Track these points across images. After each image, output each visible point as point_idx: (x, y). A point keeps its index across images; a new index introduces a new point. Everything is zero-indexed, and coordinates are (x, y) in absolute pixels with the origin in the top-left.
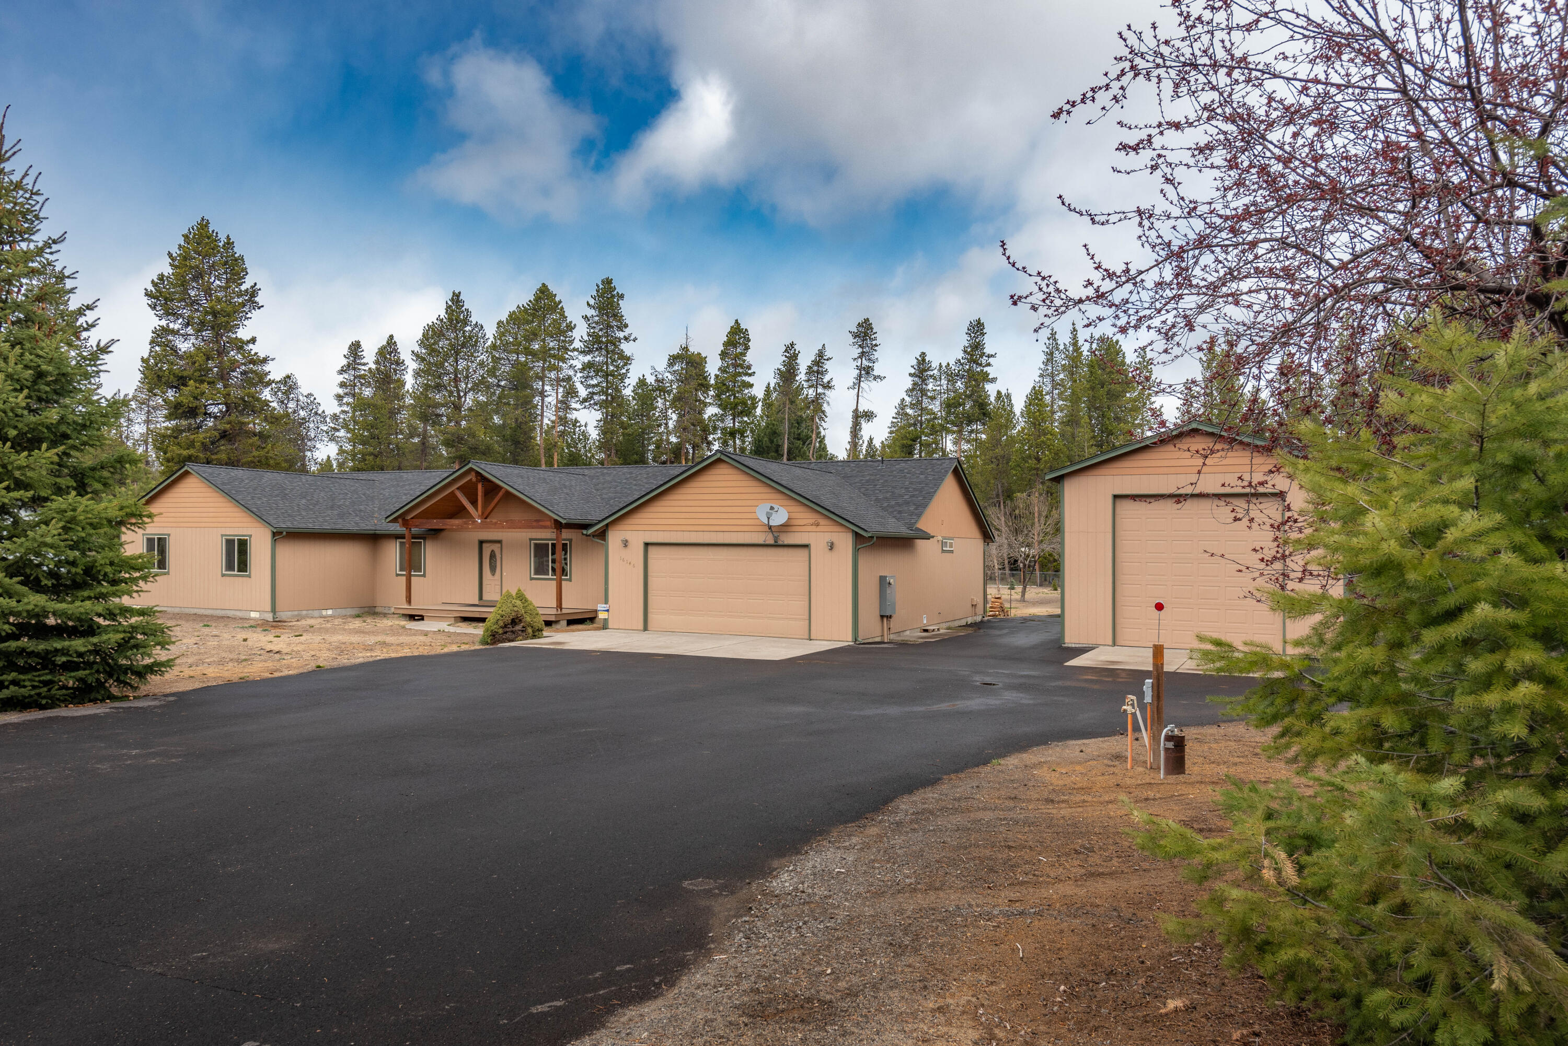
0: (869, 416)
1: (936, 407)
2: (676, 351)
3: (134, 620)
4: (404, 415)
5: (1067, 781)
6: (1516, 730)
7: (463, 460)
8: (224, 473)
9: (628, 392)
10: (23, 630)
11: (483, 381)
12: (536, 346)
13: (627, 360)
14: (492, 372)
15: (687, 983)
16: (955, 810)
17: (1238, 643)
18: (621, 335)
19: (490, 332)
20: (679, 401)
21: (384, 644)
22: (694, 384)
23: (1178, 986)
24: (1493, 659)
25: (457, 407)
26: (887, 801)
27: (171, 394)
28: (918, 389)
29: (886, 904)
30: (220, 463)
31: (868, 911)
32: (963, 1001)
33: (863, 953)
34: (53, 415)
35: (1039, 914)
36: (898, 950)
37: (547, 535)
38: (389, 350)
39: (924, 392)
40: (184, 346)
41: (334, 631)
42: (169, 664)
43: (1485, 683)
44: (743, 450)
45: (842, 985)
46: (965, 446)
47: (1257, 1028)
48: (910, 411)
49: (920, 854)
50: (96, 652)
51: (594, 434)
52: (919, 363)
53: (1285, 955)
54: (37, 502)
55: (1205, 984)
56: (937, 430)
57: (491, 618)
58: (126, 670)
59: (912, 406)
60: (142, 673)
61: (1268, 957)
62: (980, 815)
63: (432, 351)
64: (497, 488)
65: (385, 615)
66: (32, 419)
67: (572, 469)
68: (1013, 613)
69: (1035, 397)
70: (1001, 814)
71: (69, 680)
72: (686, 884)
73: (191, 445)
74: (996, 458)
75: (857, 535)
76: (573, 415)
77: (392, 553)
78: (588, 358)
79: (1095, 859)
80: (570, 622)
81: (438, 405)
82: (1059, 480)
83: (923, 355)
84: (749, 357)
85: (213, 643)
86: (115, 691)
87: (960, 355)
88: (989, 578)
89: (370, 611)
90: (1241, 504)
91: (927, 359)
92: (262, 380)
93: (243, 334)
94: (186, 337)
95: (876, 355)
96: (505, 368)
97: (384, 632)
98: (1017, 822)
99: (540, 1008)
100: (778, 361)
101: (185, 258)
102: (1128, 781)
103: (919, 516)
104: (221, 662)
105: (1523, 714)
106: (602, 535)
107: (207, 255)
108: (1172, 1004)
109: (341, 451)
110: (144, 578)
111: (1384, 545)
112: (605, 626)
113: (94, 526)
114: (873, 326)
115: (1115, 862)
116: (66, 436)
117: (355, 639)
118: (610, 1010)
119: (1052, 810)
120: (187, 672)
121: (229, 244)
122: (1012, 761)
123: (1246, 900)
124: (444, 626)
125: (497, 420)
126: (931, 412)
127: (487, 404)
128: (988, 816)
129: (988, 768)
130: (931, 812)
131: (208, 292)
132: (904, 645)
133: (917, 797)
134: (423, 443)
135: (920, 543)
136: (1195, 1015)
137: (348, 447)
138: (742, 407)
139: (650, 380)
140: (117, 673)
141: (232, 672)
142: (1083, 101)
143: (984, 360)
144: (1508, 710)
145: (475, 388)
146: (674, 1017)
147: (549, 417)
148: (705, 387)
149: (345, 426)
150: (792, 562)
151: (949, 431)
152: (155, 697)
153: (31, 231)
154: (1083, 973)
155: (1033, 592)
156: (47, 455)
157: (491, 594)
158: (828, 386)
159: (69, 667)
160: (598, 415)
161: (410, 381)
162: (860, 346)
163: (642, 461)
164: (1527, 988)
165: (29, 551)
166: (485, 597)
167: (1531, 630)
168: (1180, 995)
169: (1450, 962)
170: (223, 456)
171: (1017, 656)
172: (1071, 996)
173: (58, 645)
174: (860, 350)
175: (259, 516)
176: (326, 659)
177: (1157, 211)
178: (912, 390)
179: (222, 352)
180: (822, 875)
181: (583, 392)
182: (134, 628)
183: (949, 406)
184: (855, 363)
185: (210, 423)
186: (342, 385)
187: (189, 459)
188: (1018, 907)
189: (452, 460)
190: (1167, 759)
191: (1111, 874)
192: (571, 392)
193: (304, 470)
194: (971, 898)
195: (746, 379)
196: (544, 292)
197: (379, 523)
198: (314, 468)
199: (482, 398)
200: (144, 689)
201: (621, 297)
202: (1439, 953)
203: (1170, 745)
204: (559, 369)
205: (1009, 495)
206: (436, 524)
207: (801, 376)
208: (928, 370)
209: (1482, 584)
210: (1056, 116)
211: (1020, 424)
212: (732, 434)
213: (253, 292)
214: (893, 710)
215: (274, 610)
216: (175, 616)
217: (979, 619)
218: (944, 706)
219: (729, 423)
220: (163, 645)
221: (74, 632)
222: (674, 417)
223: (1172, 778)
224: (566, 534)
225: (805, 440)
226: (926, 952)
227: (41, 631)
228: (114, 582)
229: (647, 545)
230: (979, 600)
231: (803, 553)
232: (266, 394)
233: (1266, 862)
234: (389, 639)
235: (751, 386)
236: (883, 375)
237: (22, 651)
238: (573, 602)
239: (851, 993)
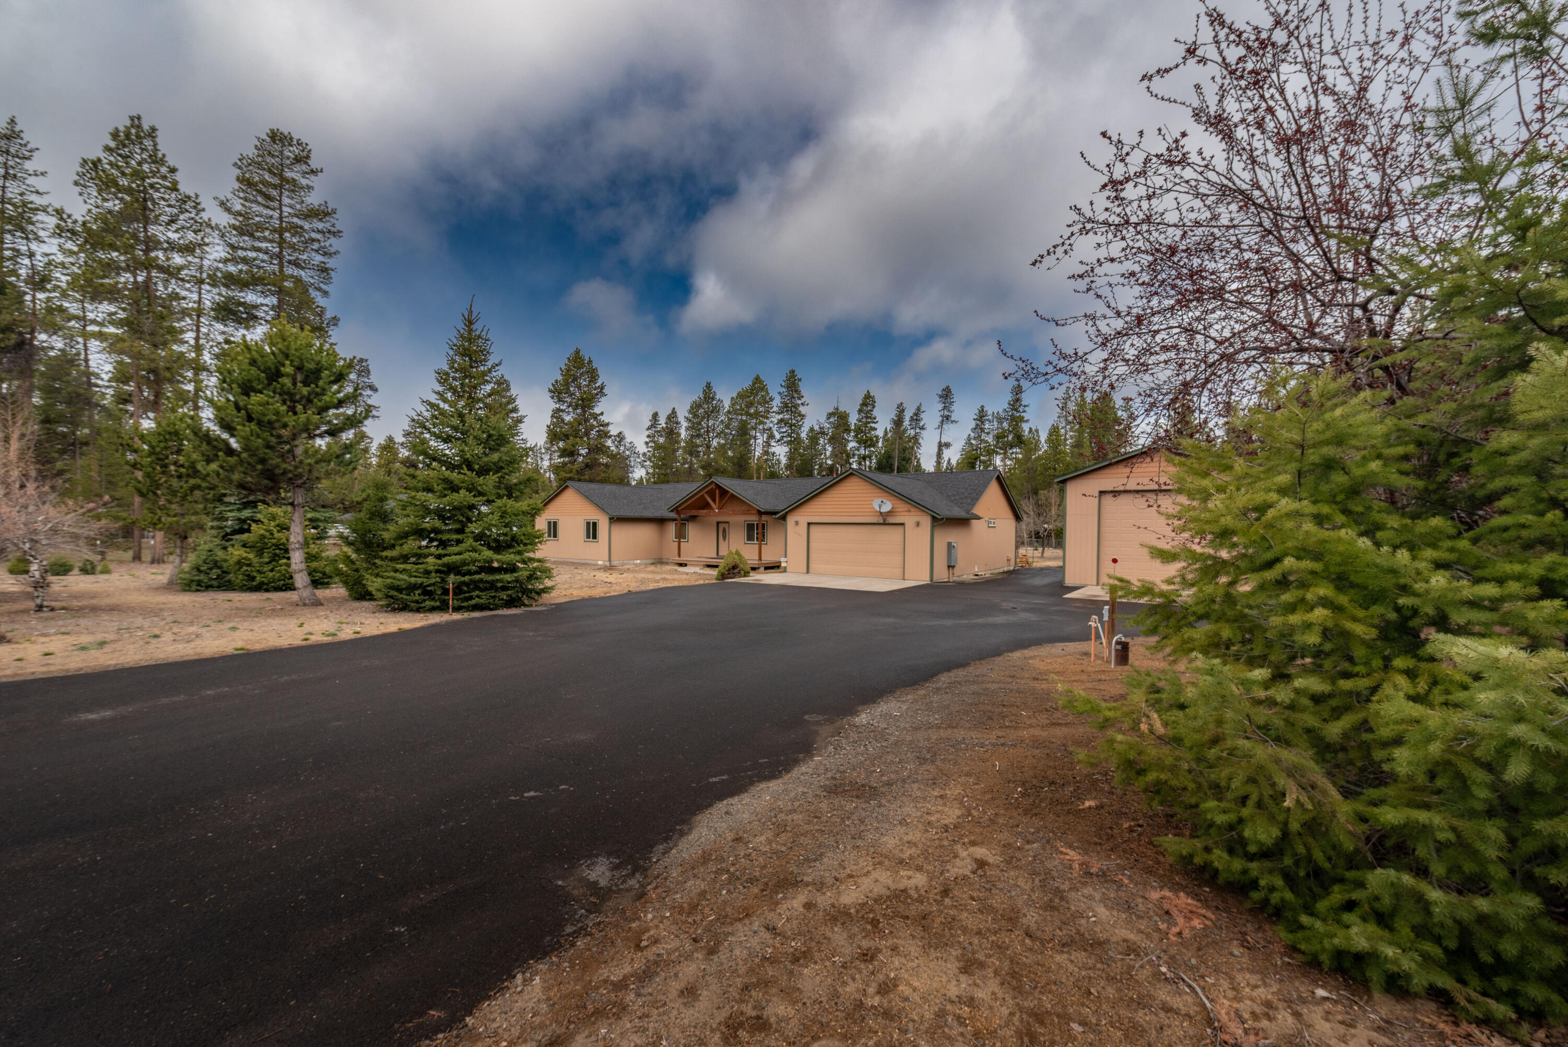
0: (948, 445)
1: (990, 439)
2: (831, 410)
3: (535, 565)
4: (680, 452)
5: (1050, 667)
6: (1313, 638)
7: (710, 476)
8: (585, 486)
9: (803, 435)
10: (481, 570)
11: (722, 432)
12: (752, 411)
13: (803, 416)
14: (727, 427)
15: (795, 772)
16: (974, 682)
17: (1134, 581)
18: (799, 402)
19: (727, 404)
20: (833, 440)
21: (665, 579)
22: (841, 429)
23: (1094, 794)
24: (1298, 593)
25: (708, 447)
26: (933, 676)
27: (561, 444)
28: (979, 428)
29: (920, 735)
30: (585, 481)
31: (909, 738)
32: (956, 793)
33: (901, 761)
34: (495, 456)
35: (1015, 746)
36: (922, 760)
37: (753, 519)
38: (672, 417)
39: (982, 430)
40: (568, 418)
41: (640, 571)
42: (552, 588)
43: (1292, 608)
44: (870, 467)
45: (885, 778)
46: (1009, 462)
47: (1141, 822)
48: (973, 442)
49: (948, 707)
50: (517, 581)
51: (784, 460)
52: (980, 412)
53: (1151, 777)
54: (489, 502)
55: (1113, 793)
56: (991, 452)
57: (722, 566)
58: (531, 591)
59: (975, 438)
60: (539, 593)
61: (1141, 778)
62: (989, 686)
63: (695, 416)
64: (727, 492)
65: (667, 563)
66: (486, 459)
67: (772, 481)
68: (1035, 565)
69: (1054, 431)
70: (1002, 686)
71: (504, 595)
72: (806, 717)
73: (571, 471)
74: (1028, 469)
75: (933, 517)
76: (772, 450)
77: (672, 529)
78: (781, 416)
79: (1057, 715)
80: (766, 568)
81: (698, 446)
82: (1064, 482)
83: (982, 407)
84: (875, 413)
85: (578, 577)
86: (526, 602)
87: (1006, 406)
88: (1019, 543)
89: (660, 561)
90: (1152, 496)
91: (985, 409)
92: (606, 435)
93: (597, 410)
94: (568, 413)
95: (953, 408)
96: (735, 424)
97: (666, 573)
98: (1011, 691)
99: (714, 779)
100: (893, 414)
101: (568, 370)
102: (1090, 669)
103: (973, 505)
104: (581, 588)
105: (1318, 629)
106: (784, 518)
107: (579, 368)
108: (1088, 804)
109: (648, 473)
110: (540, 542)
111: (1223, 520)
112: (785, 570)
113: (515, 515)
114: (952, 390)
115: (1070, 717)
116: (502, 468)
117: (650, 576)
118: (752, 783)
119: (1036, 685)
120: (564, 593)
121: (590, 362)
122: (1017, 654)
123: (1128, 743)
124: (697, 570)
125: (730, 453)
126: (987, 442)
127: (724, 445)
128: (994, 686)
129: (1000, 658)
130: (959, 683)
131: (579, 387)
132: (962, 584)
133: (952, 674)
134: (690, 468)
135: (974, 522)
136: (1102, 811)
137: (651, 471)
138: (869, 442)
139: (816, 428)
140: (526, 592)
141: (585, 593)
142: (1049, 254)
143: (1021, 409)
144: (1308, 626)
145: (718, 436)
146: (786, 790)
147: (758, 452)
148: (848, 430)
149: (650, 459)
150: (894, 534)
151: (997, 453)
152: (546, 605)
153: (485, 360)
154: (1035, 782)
155: (1049, 552)
156: (492, 479)
157: (723, 552)
158: (922, 428)
159: (504, 588)
160: (786, 449)
161: (683, 434)
162: (943, 403)
163: (811, 475)
164: (1310, 807)
165: (485, 528)
166: (721, 553)
167: (1325, 574)
168: (1095, 798)
169: (1259, 787)
170: (587, 477)
171: (1033, 591)
172: (1024, 795)
173: (498, 577)
174: (943, 405)
175: (602, 509)
176: (634, 587)
177: (1098, 315)
178: (975, 429)
179: (586, 420)
180: (886, 716)
181: (778, 436)
182: (535, 569)
183: (998, 437)
184: (940, 413)
185: (581, 459)
186: (648, 436)
187: (570, 479)
188: (1002, 741)
189: (705, 476)
190: (1117, 656)
191: (1066, 724)
192: (771, 436)
193: (628, 484)
194: (973, 734)
195: (873, 425)
196: (757, 379)
197: (664, 513)
198: (634, 483)
199: (722, 442)
200: (540, 601)
201: (800, 380)
202: (1252, 780)
203: (1119, 647)
204: (764, 423)
205: (1036, 493)
206: (694, 512)
207: (906, 423)
208: (986, 416)
209: (1289, 544)
210: (1034, 264)
211: (1044, 447)
212: (864, 458)
213: (602, 387)
214: (949, 622)
215: (610, 560)
216: (555, 562)
217: (1012, 568)
218: (980, 621)
219: (862, 451)
220: (549, 577)
221: (506, 571)
222: (830, 449)
223: (1120, 668)
224: (764, 518)
225: (908, 460)
226: (939, 763)
227: (492, 570)
228: (525, 545)
229: (809, 524)
230: (1012, 556)
231: (900, 529)
232: (609, 443)
233: (1144, 720)
234: (668, 577)
235: (876, 429)
236: (957, 420)
237: (481, 581)
238: (768, 557)
239: (889, 784)
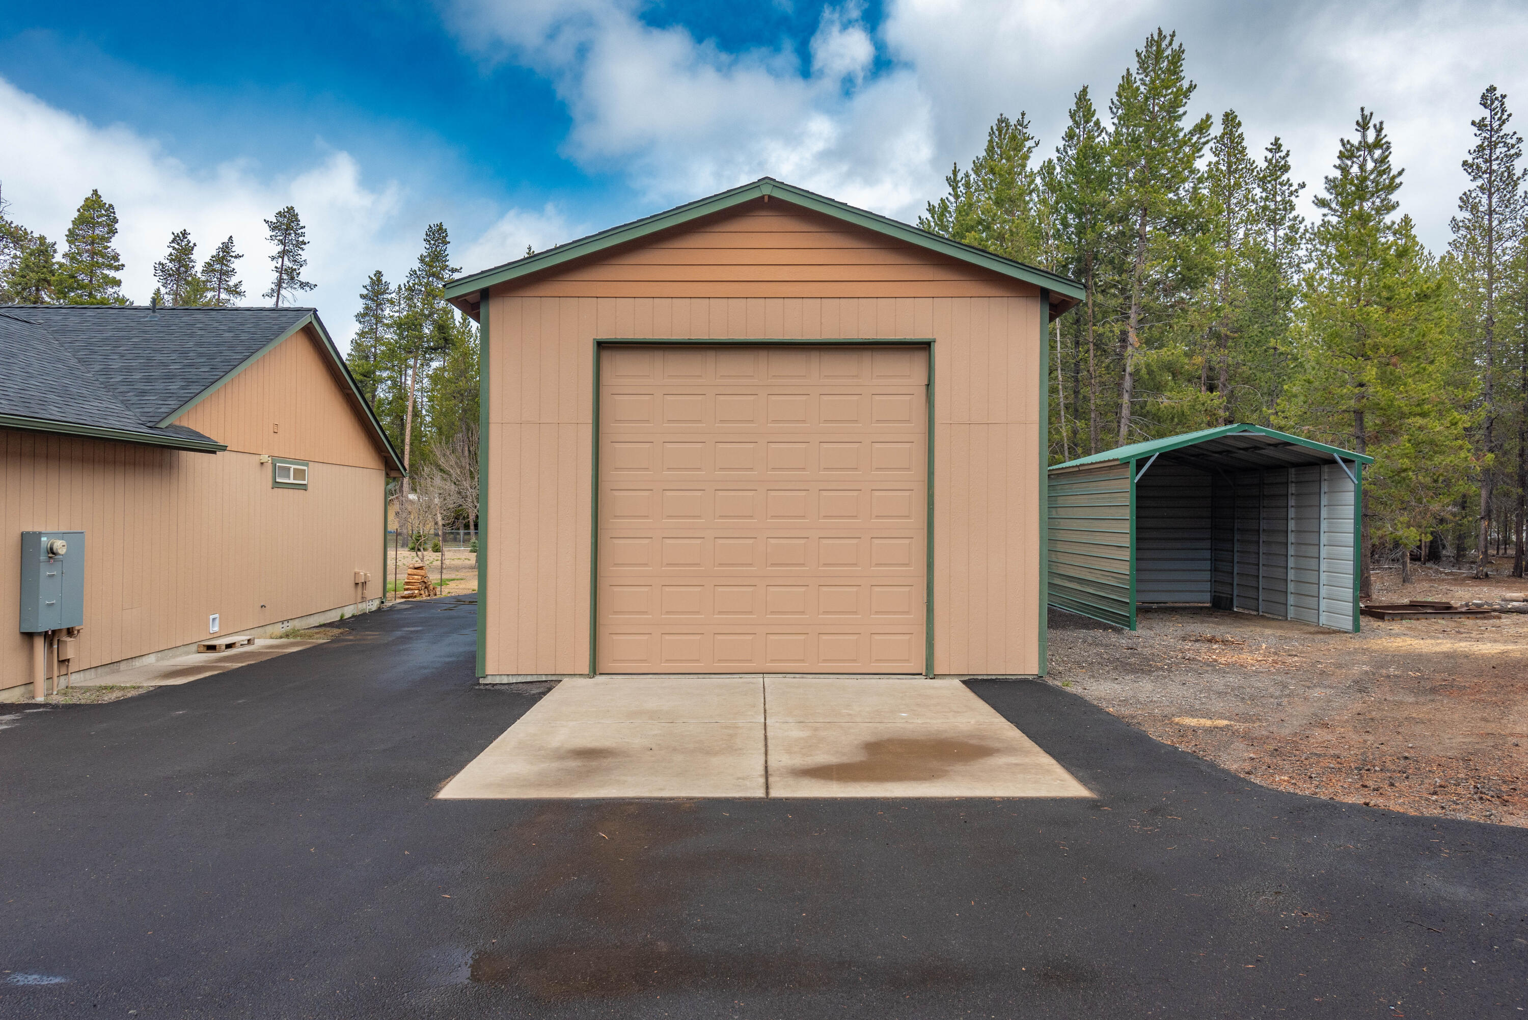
28: (371, 314)
39: (379, 319)
52: (373, 283)
74: (459, 392)
83: (379, 273)
84: (116, 245)
87: (417, 266)
91: (384, 279)
95: (304, 255)
114: (300, 217)
162: (280, 241)
174: (280, 248)
178: (364, 315)
184: (274, 263)
195: (112, 273)
208: (384, 292)
217: (374, 606)
230: (371, 575)
235: (118, 283)
236: (312, 282)
